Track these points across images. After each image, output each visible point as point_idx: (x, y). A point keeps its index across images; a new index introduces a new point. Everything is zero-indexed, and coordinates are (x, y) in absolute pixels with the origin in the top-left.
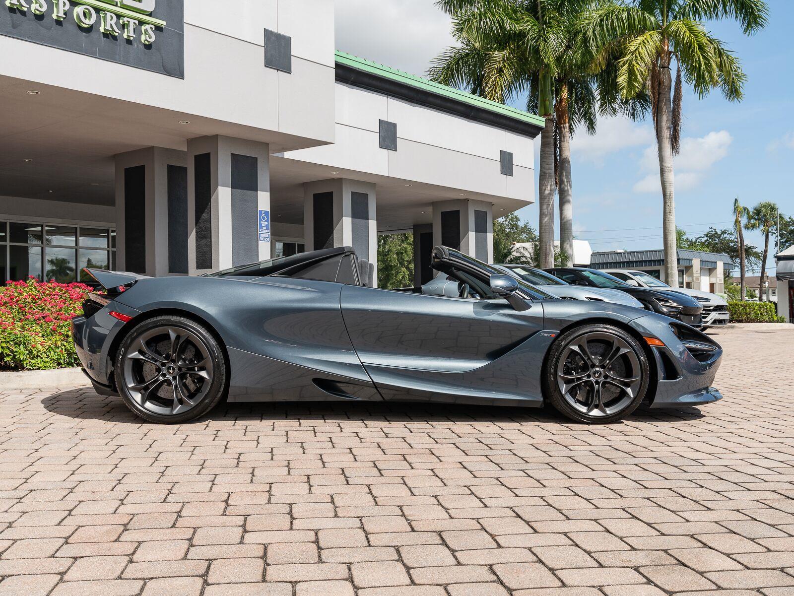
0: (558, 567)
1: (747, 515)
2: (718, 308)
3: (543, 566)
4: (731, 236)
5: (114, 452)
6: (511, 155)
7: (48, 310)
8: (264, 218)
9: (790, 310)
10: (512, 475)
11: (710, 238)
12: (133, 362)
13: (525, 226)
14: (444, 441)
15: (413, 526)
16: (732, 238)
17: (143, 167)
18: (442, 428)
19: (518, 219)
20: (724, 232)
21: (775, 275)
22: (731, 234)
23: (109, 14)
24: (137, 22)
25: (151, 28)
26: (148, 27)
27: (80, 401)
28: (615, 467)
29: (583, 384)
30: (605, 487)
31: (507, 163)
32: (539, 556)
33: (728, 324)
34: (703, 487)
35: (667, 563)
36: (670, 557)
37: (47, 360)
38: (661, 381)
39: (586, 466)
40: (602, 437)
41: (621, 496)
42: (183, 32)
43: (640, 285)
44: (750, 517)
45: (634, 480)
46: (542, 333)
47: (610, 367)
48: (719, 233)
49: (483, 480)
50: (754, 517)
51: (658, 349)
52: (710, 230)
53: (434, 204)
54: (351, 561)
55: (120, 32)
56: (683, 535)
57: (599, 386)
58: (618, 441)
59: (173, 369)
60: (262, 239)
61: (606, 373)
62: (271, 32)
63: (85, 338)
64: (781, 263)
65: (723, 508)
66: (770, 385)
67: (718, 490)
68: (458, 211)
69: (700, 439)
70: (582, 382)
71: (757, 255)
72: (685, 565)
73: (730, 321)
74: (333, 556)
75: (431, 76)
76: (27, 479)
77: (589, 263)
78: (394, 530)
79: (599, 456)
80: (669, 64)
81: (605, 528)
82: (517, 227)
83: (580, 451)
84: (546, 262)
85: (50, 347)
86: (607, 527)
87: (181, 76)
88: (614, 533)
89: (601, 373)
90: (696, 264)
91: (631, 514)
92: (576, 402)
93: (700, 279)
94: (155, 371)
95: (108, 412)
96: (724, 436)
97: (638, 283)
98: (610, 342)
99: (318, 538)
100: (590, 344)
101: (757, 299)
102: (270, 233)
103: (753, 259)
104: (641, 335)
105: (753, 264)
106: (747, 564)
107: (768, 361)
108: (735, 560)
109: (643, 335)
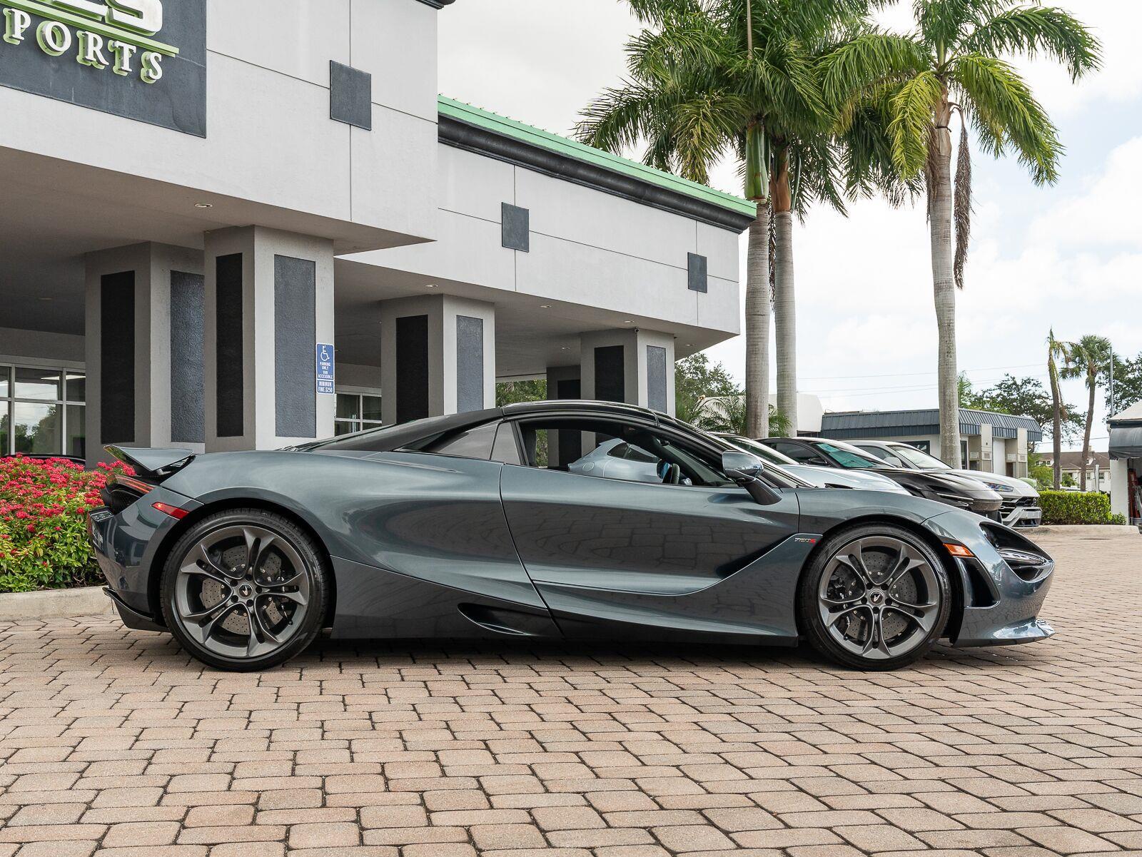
0: (875, 850)
1: (1113, 787)
2: (1026, 501)
3: (853, 849)
4: (1037, 388)
5: (181, 711)
6: (704, 260)
7: (19, 500)
8: (325, 357)
9: (1129, 505)
10: (775, 738)
11: (1004, 391)
12: (190, 579)
13: (716, 370)
14: (660, 694)
15: (661, 803)
16: (1039, 391)
17: (131, 275)
18: (652, 677)
19: (704, 360)
20: (1027, 382)
21: (1107, 450)
22: (1036, 385)
23: (91, 36)
24: (134, 48)
25: (156, 58)
26: (152, 56)
27: (88, 639)
28: (918, 728)
29: (855, 612)
30: (911, 753)
31: (697, 272)
32: (845, 837)
33: (1040, 526)
34: (1046, 753)
35: (1017, 844)
36: (1021, 838)
37: (21, 577)
38: (968, 607)
39: (876, 726)
40: (888, 688)
41: (935, 764)
42: (205, 65)
43: (905, 465)
44: (1118, 789)
45: (949, 744)
46: (797, 536)
47: (895, 587)
48: (1019, 383)
49: (737, 745)
50: (1123, 789)
51: (965, 561)
52: (1006, 378)
53: (584, 335)
54: (592, 846)
55: (108, 64)
56: (1032, 812)
57: (879, 615)
58: (912, 694)
59: (249, 589)
60: (322, 389)
61: (888, 596)
62: (341, 67)
63: (110, 542)
64: (1118, 431)
65: (1078, 778)
66: (1115, 617)
67: (1067, 757)
68: (622, 347)
69: (1029, 691)
70: (855, 610)
71: (1075, 418)
72: (1042, 846)
73: (1043, 522)
74: (564, 840)
75: (579, 135)
76: (75, 747)
77: (819, 430)
78: (637, 809)
79: (889, 713)
80: (948, 123)
81: (925, 803)
82: (703, 372)
83: (861, 707)
84: (755, 428)
85: (26, 556)
86: (927, 802)
87: (203, 134)
88: (937, 809)
89: (881, 597)
90: (986, 431)
91: (955, 787)
92: (845, 639)
93: (991, 455)
94: (219, 592)
95: (140, 655)
96: (1063, 686)
97: (902, 462)
98: (895, 551)
99: (534, 818)
100: (866, 553)
101: (1075, 487)
102: (334, 381)
103: (1070, 424)
104: (940, 541)
105: (1071, 432)
106: (1124, 844)
107: (1107, 583)
108: (1107, 840)
109: (942, 541)
